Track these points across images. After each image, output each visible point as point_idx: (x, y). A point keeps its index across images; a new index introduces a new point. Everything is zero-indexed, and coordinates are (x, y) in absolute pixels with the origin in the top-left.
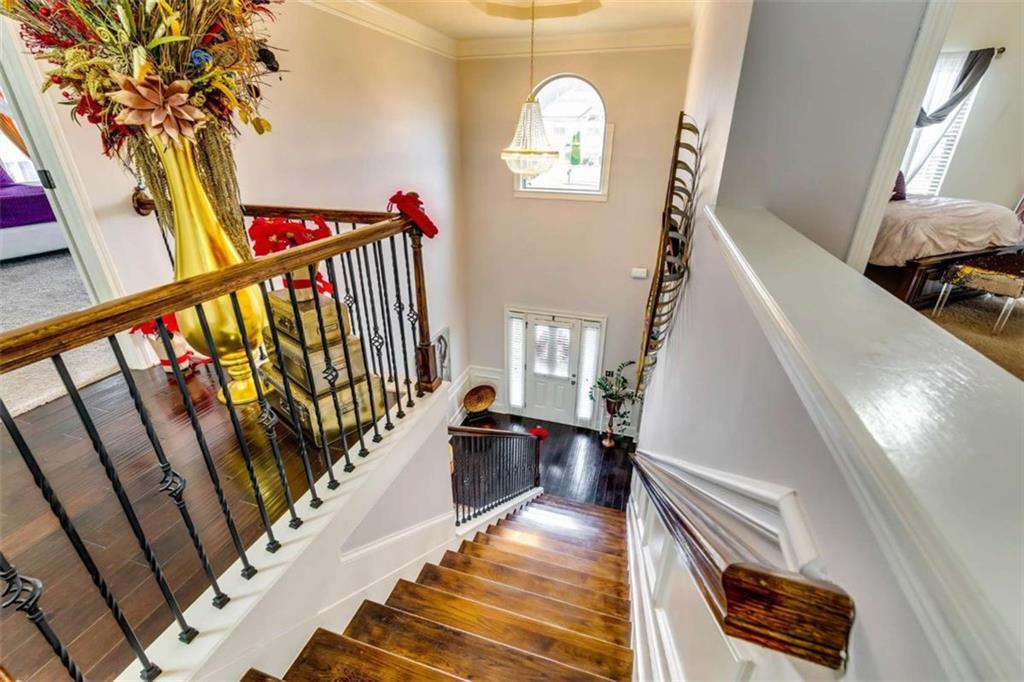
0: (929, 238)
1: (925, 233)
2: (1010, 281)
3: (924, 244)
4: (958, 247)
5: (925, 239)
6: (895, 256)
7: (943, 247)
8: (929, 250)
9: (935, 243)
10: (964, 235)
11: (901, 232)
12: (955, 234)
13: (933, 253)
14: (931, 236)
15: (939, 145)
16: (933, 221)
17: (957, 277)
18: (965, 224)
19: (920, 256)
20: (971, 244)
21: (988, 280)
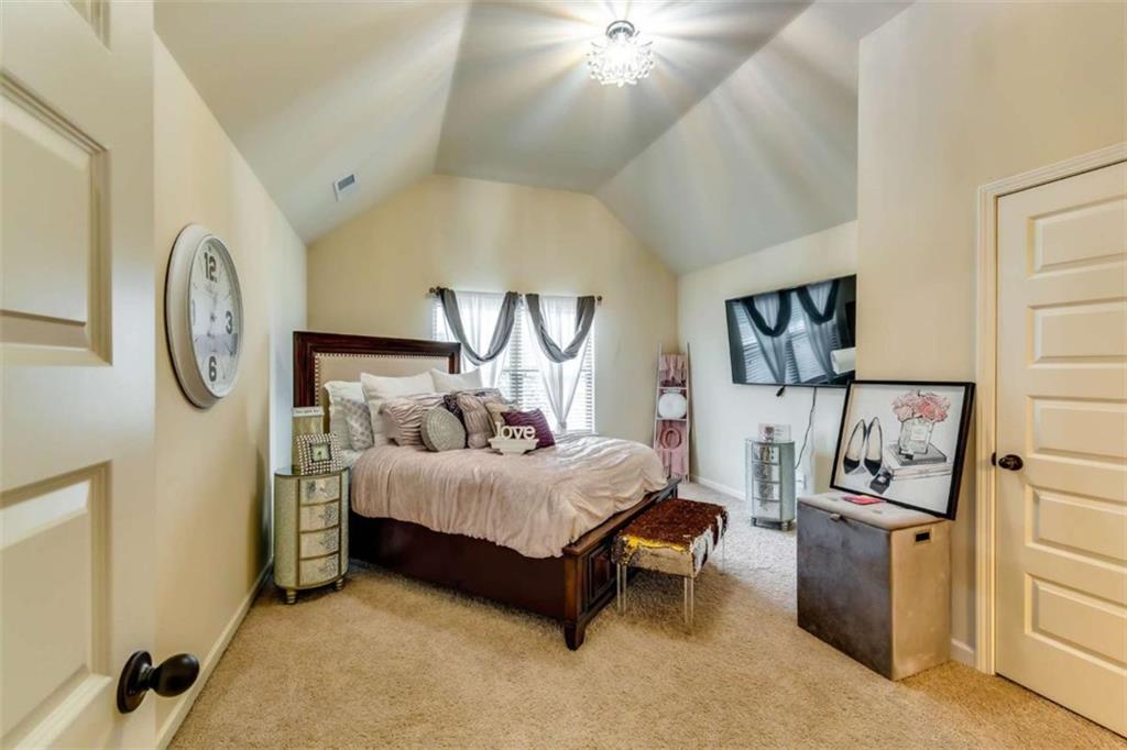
0: (580, 508)
1: (572, 502)
2: (677, 555)
3: (574, 520)
4: (616, 506)
5: (573, 512)
6: (547, 543)
7: (600, 514)
8: (586, 524)
9: (589, 513)
10: (618, 491)
11: (545, 505)
12: (607, 493)
13: (592, 526)
14: (581, 505)
15: (580, 379)
16: (577, 482)
17: (626, 555)
18: (614, 477)
19: (576, 538)
20: (629, 499)
21: (657, 556)
